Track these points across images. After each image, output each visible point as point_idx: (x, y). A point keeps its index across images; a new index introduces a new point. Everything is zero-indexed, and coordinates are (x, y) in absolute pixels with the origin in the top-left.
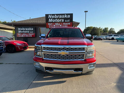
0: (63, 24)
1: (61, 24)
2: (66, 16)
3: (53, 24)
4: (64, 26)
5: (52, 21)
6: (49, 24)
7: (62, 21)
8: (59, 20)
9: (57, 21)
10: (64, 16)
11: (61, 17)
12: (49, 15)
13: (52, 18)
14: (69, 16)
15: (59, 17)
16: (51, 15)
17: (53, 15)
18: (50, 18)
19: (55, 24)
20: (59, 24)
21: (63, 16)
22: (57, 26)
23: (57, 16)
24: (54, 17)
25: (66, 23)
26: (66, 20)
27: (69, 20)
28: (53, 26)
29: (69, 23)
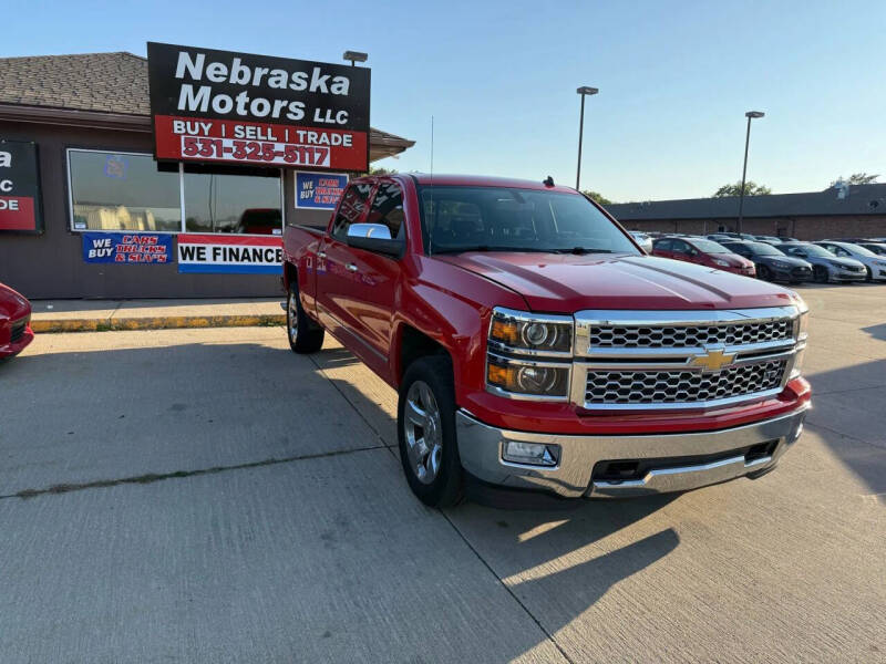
0: (294, 138)
1: (281, 140)
2: (318, 82)
3: (211, 133)
4: (302, 151)
5: (204, 109)
6: (178, 126)
7: (290, 116)
8: (266, 103)
9: (247, 106)
10: (309, 81)
11: (279, 79)
12: (184, 58)
13: (205, 81)
14: (343, 86)
15: (265, 79)
16: (201, 58)
17: (213, 56)
18: (188, 78)
19: (230, 134)
20: (264, 133)
21: (295, 76)
22: (250, 146)
23: (246, 70)
24: (228, 77)
25: (324, 135)
26: (318, 111)
27: (346, 114)
28: (214, 148)
29: (345, 136)
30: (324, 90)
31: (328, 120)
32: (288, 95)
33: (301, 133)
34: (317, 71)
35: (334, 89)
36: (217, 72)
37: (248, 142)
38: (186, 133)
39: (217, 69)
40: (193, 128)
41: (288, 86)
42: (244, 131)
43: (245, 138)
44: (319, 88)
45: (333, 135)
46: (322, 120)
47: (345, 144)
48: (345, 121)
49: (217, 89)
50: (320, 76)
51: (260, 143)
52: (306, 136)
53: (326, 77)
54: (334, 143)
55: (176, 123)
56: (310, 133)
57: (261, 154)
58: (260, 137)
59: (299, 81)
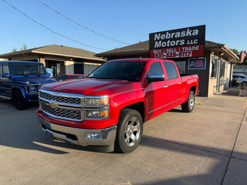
0: (182, 50)
1: (178, 51)
2: (189, 33)
3: (162, 52)
4: (184, 53)
5: (160, 46)
6: (155, 52)
7: (181, 44)
8: (174, 42)
9: (170, 44)
10: (186, 33)
11: (178, 35)
12: (156, 35)
13: (160, 39)
14: (196, 32)
15: (174, 35)
16: (160, 34)
17: (162, 33)
18: (157, 40)
19: (165, 52)
20: (174, 50)
21: (182, 33)
22: (170, 54)
23: (170, 34)
24: (165, 37)
25: (190, 48)
26: (188, 41)
27: (197, 40)
28: (162, 55)
29: (197, 47)
30: (190, 35)
31: (191, 43)
32: (180, 38)
33: (183, 48)
34: (188, 30)
35: (193, 34)
36: (163, 37)
37: (169, 53)
38: (156, 53)
39: (163, 36)
40: (157, 52)
41: (180, 36)
42: (169, 50)
43: (169, 52)
44: (189, 35)
45: (193, 47)
46: (190, 43)
47: (197, 49)
48: (197, 42)
49: (163, 41)
50: (189, 31)
51: (173, 53)
52: (185, 49)
53: (191, 31)
54: (193, 49)
55: (154, 51)
56: (186, 48)
57: (173, 55)
58: (172, 51)
59: (183, 34)
